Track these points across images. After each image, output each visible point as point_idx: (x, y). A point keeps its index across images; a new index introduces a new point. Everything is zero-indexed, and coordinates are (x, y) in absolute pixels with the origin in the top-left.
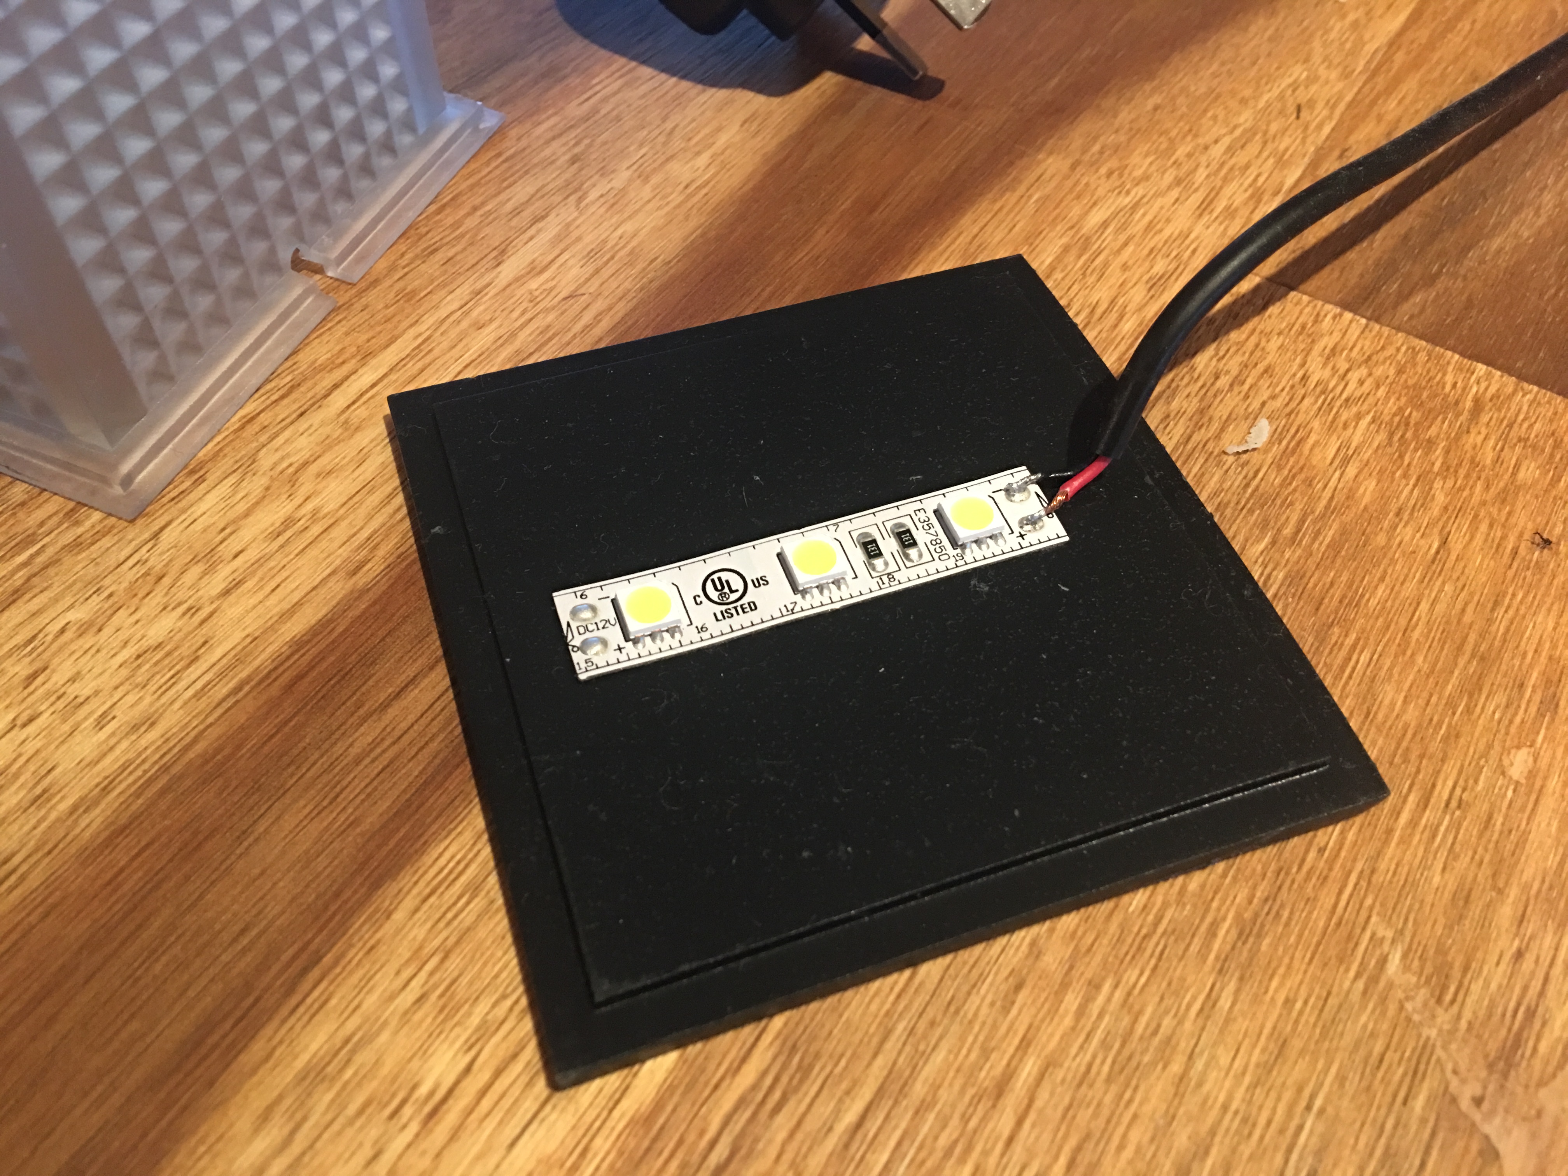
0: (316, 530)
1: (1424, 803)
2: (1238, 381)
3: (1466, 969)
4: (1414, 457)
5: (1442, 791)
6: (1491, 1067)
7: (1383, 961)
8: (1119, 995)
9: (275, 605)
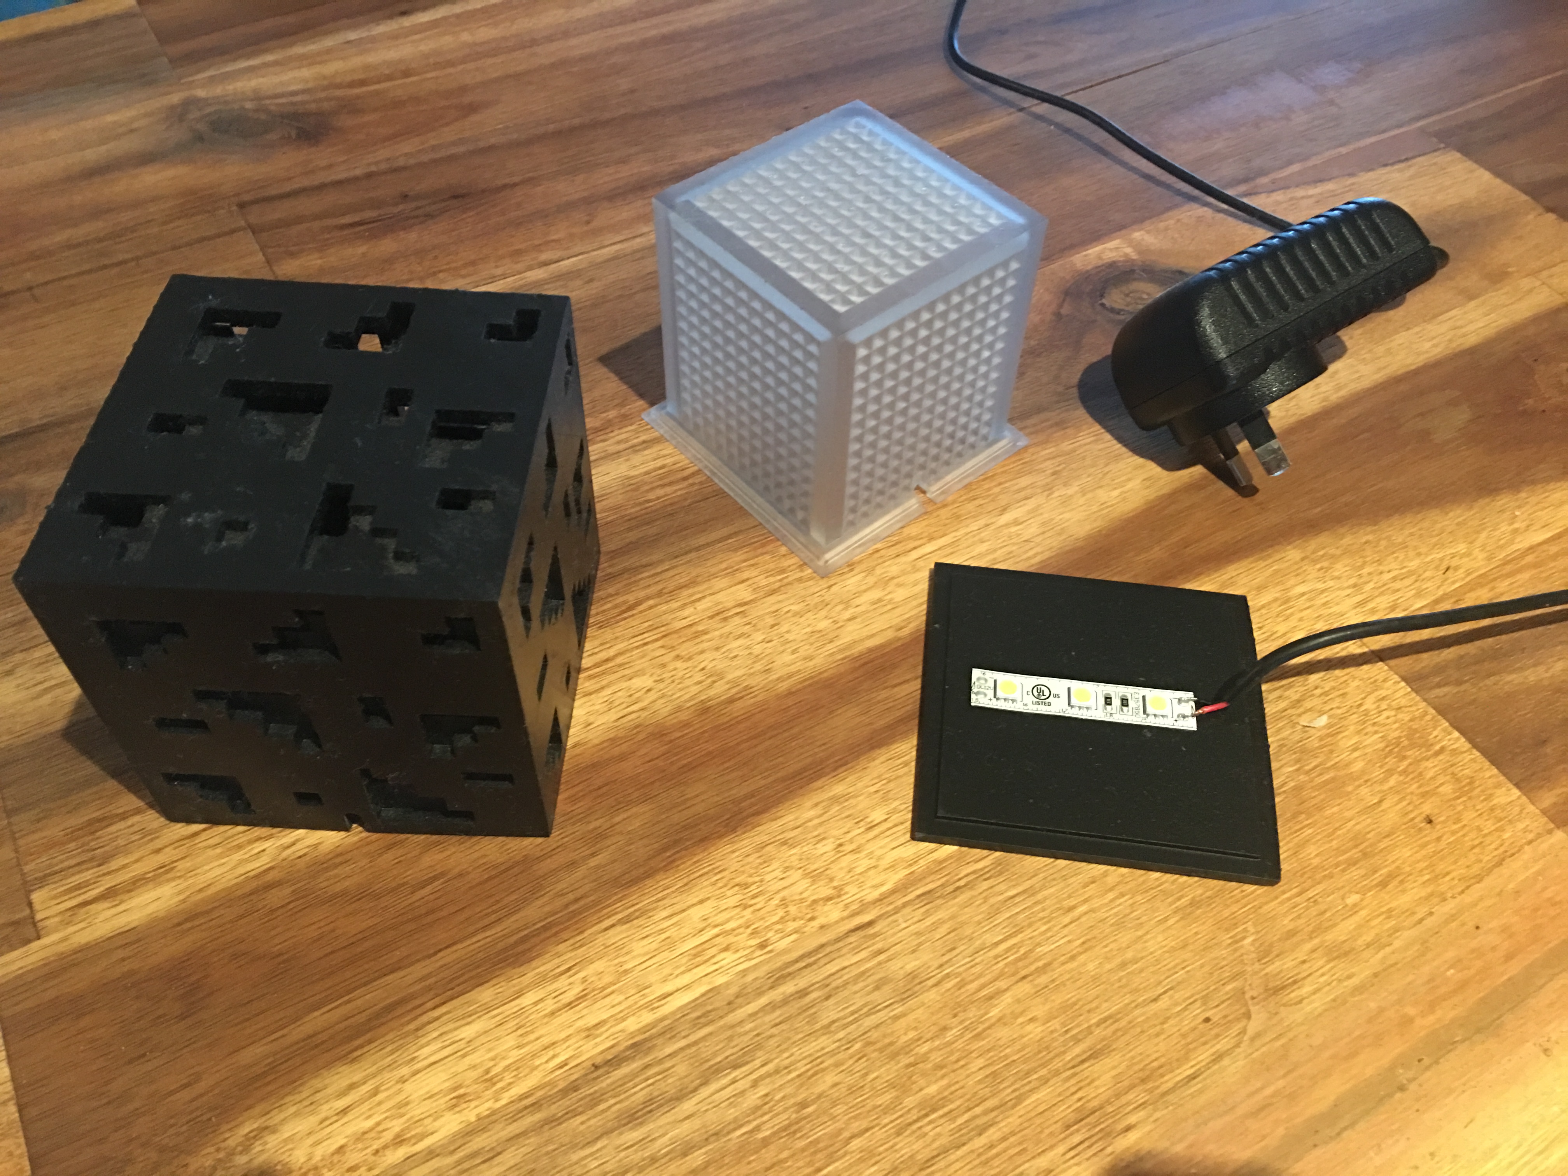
0: (889, 607)
1: (1300, 894)
2: (1326, 694)
3: (1277, 956)
4: (1391, 761)
5: (1310, 894)
6: (1266, 990)
7: (1244, 938)
8: (1131, 901)
9: (866, 632)
